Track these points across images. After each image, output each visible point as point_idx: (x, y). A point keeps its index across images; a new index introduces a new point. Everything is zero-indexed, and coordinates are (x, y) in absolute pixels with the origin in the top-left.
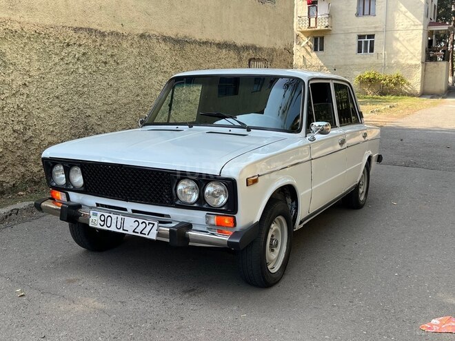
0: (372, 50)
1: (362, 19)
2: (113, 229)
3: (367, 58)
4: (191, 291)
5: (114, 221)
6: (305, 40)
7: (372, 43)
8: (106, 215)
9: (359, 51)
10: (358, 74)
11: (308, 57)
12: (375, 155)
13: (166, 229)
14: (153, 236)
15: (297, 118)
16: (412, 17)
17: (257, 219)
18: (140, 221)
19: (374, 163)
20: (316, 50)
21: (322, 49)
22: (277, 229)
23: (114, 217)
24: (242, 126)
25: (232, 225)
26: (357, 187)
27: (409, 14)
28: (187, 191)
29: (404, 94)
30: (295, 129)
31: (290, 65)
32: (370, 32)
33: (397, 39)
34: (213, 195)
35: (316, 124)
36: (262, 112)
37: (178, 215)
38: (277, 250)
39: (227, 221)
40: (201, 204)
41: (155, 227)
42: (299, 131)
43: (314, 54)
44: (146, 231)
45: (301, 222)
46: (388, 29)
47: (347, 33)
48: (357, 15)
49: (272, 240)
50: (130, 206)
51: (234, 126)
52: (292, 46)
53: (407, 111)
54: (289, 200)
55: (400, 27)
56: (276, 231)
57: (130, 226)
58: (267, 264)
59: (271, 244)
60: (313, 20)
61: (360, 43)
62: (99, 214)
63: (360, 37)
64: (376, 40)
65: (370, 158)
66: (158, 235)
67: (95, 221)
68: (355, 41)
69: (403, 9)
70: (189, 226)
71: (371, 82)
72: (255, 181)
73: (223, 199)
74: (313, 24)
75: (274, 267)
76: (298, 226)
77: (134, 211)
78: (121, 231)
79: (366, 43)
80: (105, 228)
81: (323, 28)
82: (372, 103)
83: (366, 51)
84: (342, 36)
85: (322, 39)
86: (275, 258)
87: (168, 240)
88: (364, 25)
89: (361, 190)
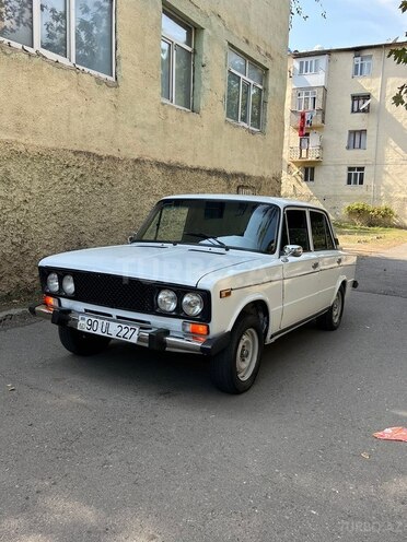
0: (361, 183)
1: (352, 152)
2: (99, 332)
3: (357, 190)
4: (166, 394)
5: (100, 326)
6: (296, 170)
7: (362, 175)
8: (93, 320)
9: (349, 183)
10: (347, 205)
11: (298, 186)
12: (350, 281)
13: (146, 334)
14: (134, 340)
15: (272, 242)
16: (402, 152)
17: (229, 329)
18: (124, 326)
19: (349, 288)
20: (306, 180)
21: (312, 179)
22: (248, 340)
23: (100, 321)
24: (222, 245)
25: (205, 333)
26: (331, 309)
27: (398, 149)
28: (166, 300)
29: (392, 226)
30: (270, 251)
31: (278, 194)
32: (360, 164)
33: (386, 173)
34: (189, 304)
35: (290, 247)
36: (242, 235)
37: (157, 322)
38: (248, 360)
39: (202, 329)
40: (179, 313)
41: (137, 332)
42: (273, 253)
43: (304, 184)
44: (128, 335)
45: (272, 337)
46: (379, 162)
47: (337, 165)
48: (348, 148)
49: (243, 350)
50: (115, 312)
51: (215, 246)
52: (280, 176)
53: (394, 243)
54: (261, 315)
55: (389, 161)
56: (247, 342)
57: (114, 330)
58: (238, 373)
59: (242, 354)
60: (304, 151)
61: (350, 175)
62: (87, 318)
63: (350, 169)
64: (365, 172)
65: (344, 283)
66: (139, 339)
67: (83, 325)
68: (345, 173)
69: (393, 144)
70: (167, 332)
71: (359, 213)
72: (228, 294)
73: (198, 309)
74: (304, 155)
75: (245, 376)
76: (269, 341)
77: (118, 317)
78: (105, 335)
79: (356, 175)
80: (91, 331)
81: (314, 159)
82: (359, 233)
83: (355, 183)
84: (333, 168)
85: (313, 169)
86: (246, 368)
87: (147, 345)
88: (355, 158)
89: (335, 313)
